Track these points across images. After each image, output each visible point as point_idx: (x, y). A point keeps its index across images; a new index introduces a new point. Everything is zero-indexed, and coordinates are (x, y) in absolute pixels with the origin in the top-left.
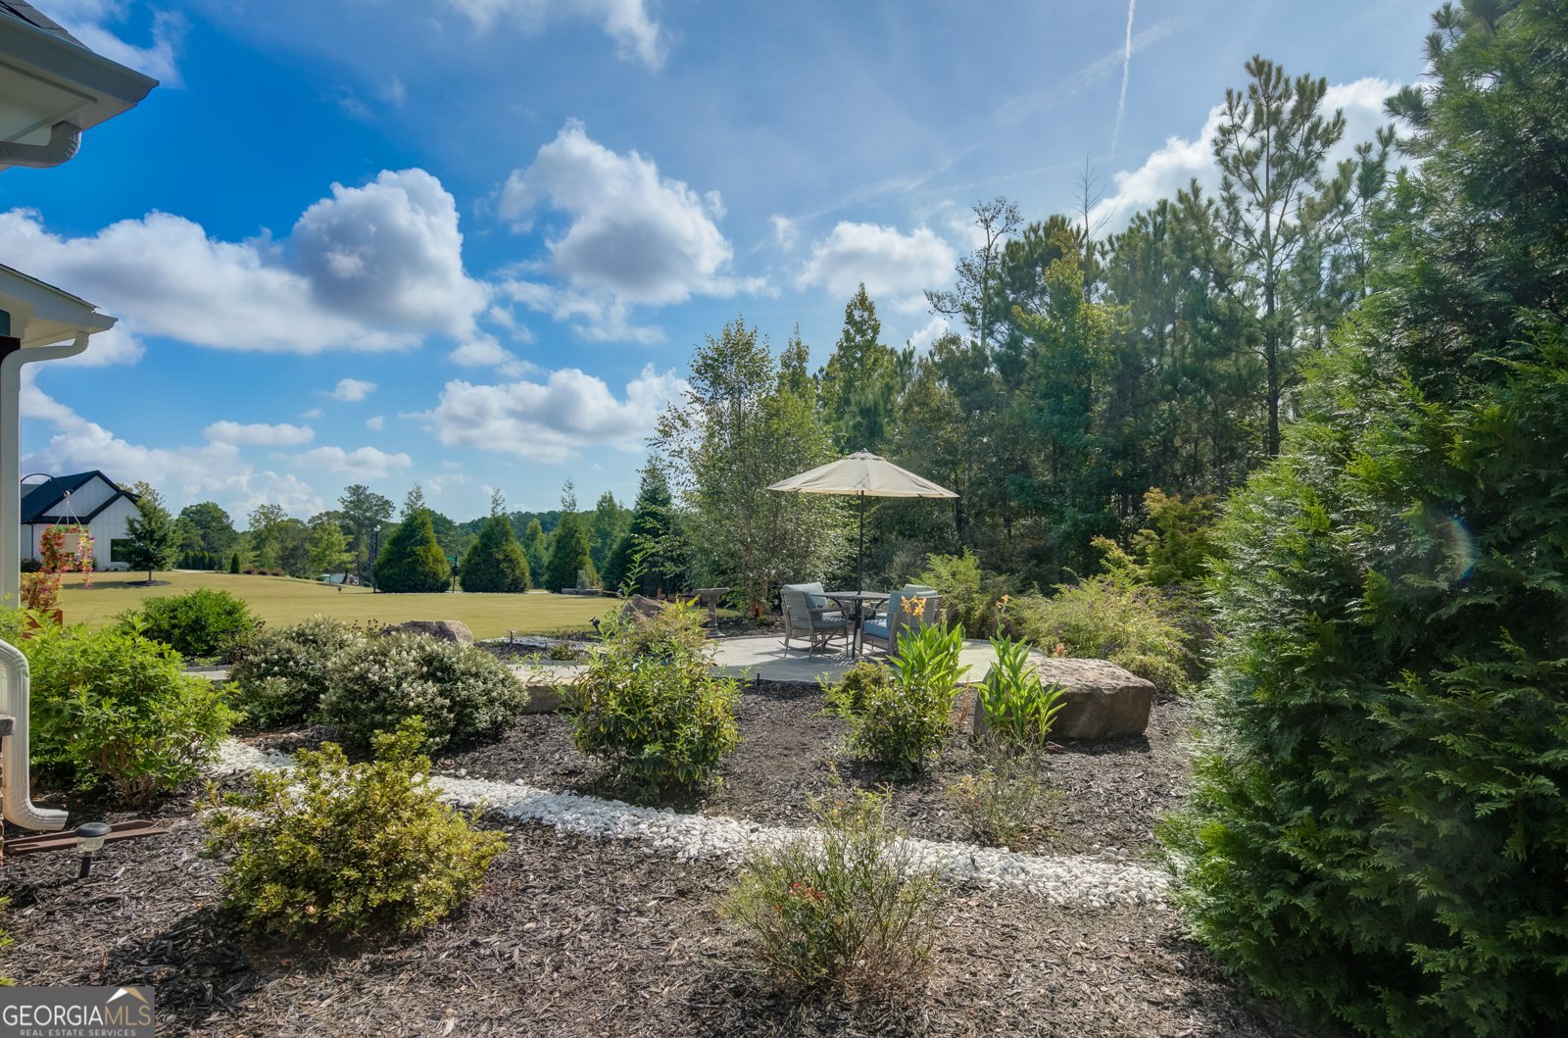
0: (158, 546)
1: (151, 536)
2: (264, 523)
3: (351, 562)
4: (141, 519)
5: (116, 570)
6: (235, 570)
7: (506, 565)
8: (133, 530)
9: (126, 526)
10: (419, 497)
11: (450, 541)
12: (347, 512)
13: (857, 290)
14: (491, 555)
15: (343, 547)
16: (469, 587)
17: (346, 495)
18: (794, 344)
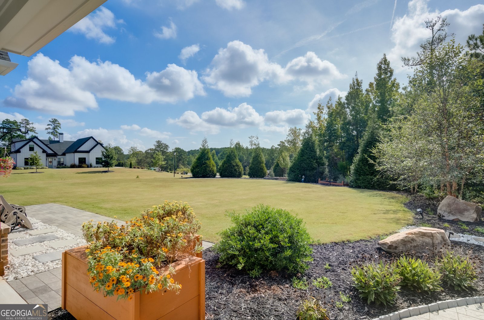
0: (110, 160)
1: (109, 157)
2: (132, 152)
3: (165, 165)
4: (106, 151)
5: (97, 167)
6: (131, 167)
7: (237, 167)
8: (103, 155)
9: (101, 153)
10: (206, 142)
11: (185, 157)
12: (156, 149)
13: (382, 57)
14: (231, 164)
15: (163, 160)
16: (222, 176)
17: (156, 144)
18: (355, 81)
